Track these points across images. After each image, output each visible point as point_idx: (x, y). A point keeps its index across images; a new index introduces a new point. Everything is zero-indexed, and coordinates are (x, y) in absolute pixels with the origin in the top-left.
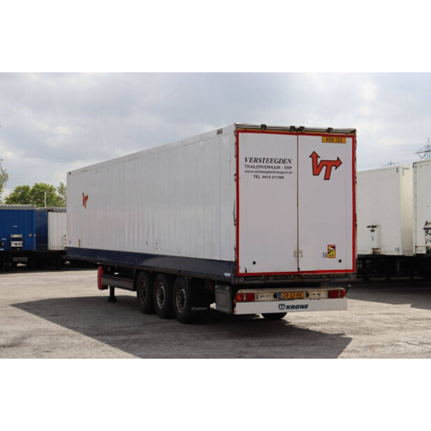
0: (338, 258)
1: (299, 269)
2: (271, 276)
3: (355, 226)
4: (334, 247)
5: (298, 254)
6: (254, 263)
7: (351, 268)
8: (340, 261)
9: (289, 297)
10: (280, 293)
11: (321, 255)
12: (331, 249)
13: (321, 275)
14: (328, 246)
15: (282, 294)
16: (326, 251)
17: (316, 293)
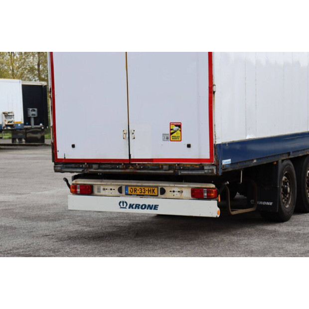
0: (185, 142)
1: (130, 155)
2: (96, 164)
3: (211, 93)
4: (180, 126)
5: (129, 135)
6: (73, 146)
7: (208, 157)
8: (189, 146)
9: (138, 193)
10: (127, 187)
11: (161, 137)
12: (175, 128)
13: (162, 165)
14: (171, 124)
15: (129, 188)
16: (168, 132)
17: (176, 189)
